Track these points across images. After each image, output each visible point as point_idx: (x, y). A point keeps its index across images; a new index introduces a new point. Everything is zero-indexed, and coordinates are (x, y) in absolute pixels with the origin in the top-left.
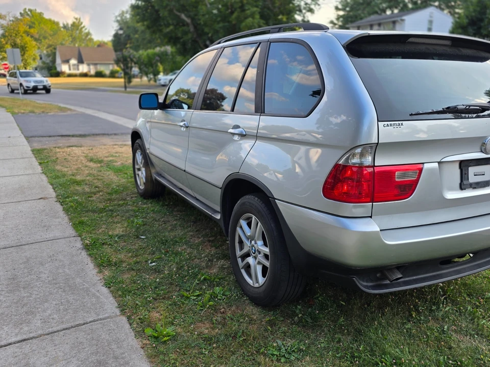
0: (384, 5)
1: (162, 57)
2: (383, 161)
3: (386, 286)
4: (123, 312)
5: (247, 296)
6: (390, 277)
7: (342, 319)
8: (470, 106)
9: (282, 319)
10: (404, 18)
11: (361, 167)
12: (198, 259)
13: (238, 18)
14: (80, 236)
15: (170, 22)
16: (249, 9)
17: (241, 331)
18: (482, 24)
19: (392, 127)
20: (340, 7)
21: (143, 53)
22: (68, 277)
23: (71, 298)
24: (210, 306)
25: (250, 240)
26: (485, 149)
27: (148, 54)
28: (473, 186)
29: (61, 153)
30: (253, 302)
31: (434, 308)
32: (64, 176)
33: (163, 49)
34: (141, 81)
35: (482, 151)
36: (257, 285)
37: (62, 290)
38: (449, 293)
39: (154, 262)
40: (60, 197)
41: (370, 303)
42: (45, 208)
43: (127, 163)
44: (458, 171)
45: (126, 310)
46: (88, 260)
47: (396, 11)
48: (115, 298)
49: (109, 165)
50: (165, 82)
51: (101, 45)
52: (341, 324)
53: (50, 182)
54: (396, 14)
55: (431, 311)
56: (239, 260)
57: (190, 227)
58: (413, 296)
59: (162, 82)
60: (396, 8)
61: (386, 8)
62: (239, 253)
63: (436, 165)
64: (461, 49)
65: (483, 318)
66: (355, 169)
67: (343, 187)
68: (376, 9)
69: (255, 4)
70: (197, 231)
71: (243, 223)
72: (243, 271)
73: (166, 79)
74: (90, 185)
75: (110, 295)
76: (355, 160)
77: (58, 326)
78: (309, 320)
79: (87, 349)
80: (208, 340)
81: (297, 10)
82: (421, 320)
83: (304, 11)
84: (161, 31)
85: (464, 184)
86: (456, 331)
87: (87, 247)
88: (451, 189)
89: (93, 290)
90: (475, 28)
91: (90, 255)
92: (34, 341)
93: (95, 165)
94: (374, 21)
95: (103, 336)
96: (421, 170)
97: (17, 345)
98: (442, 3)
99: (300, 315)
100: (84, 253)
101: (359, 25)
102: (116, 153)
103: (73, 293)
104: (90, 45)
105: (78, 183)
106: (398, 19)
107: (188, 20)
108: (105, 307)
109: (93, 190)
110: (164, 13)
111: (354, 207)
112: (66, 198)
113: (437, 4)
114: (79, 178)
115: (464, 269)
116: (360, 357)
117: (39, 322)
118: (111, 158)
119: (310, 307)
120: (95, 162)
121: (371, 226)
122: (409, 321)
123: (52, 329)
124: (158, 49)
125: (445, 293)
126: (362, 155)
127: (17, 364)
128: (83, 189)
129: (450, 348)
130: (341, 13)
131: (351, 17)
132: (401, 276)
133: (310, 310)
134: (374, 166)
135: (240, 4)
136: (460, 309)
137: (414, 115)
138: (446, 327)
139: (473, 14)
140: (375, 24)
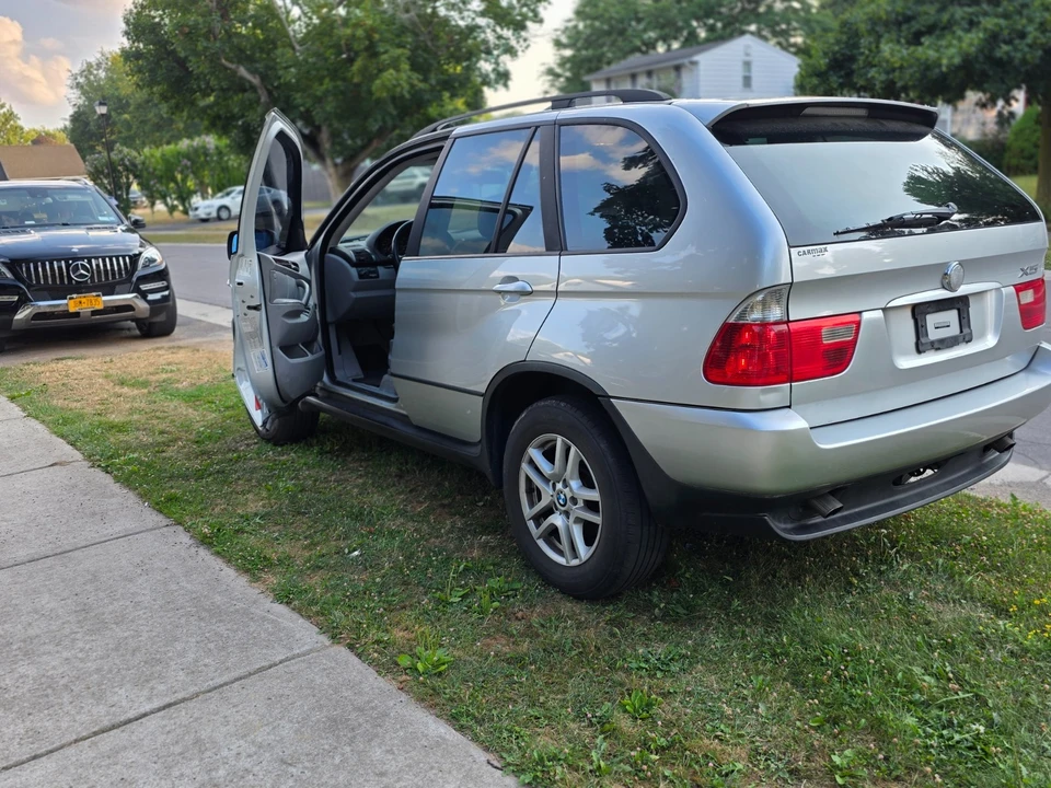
0: (652, 34)
1: (197, 160)
2: (801, 311)
3: (817, 527)
4: (335, 638)
5: (555, 586)
6: (823, 509)
7: (736, 602)
8: (921, 214)
9: (632, 615)
10: (696, 58)
11: (765, 325)
12: (437, 537)
13: (364, 70)
14: (180, 524)
15: (213, 82)
16: (386, 52)
17: (569, 641)
18: (855, 67)
19: (810, 256)
20: (564, 40)
21: (152, 154)
22: (194, 596)
23: (222, 629)
24: (496, 609)
25: (551, 484)
26: (949, 284)
27: (163, 155)
28: (936, 346)
29: (48, 374)
30: (570, 595)
31: (883, 568)
32: (81, 417)
33: (197, 142)
34: (153, 212)
35: (944, 287)
36: (575, 562)
37: (196, 618)
38: (901, 543)
39: (355, 550)
40: (98, 457)
41: (776, 572)
42: (73, 481)
43: (201, 382)
44: (911, 323)
45: (341, 634)
46: (218, 563)
47: (675, 45)
48: (309, 617)
49: (165, 388)
50: (209, 214)
51: (41, 140)
52: (737, 611)
53: (55, 433)
54: (677, 50)
55: (881, 573)
56: (531, 524)
57: (394, 485)
58: (843, 554)
59: (202, 213)
60: (676, 38)
61: (657, 40)
62: (528, 512)
63: (879, 314)
64: (884, 122)
65: (968, 573)
66: (756, 329)
67: (737, 361)
68: (638, 43)
69: (397, 41)
70: (411, 491)
71: (534, 453)
72: (541, 544)
73: (209, 207)
74: (150, 431)
75: (295, 616)
76: (755, 316)
77: (220, 676)
78: (681, 610)
79: (298, 704)
80: (518, 661)
81: (482, 51)
82: (867, 588)
83: (496, 52)
84: (193, 103)
85: (922, 344)
86: (929, 598)
87: (205, 541)
88: (905, 353)
89: (258, 611)
90: (842, 73)
91: (218, 554)
92: (191, 704)
93: (136, 392)
94: (636, 67)
95: (319, 681)
96: (858, 324)
97: (159, 714)
98: (762, 26)
99: (662, 605)
100: (203, 553)
101: (608, 76)
102: (169, 364)
103: (221, 621)
104: (15, 140)
105: (120, 428)
106: (686, 61)
107: (256, 81)
108: (298, 636)
109: (160, 439)
110: (197, 66)
111: (764, 392)
112: (111, 457)
113: (753, 28)
114: (114, 418)
115: (930, 489)
116: (787, 655)
117: (181, 673)
118: (164, 376)
119: (672, 592)
120: (133, 386)
121: (794, 422)
122: (849, 592)
123: (215, 681)
124: (184, 144)
125: (894, 544)
126: (765, 304)
127: (177, 742)
128: (137, 438)
129: (928, 623)
130: (568, 53)
131: (589, 60)
132: (839, 505)
133: (675, 595)
134: (789, 321)
135: (367, 43)
136: (927, 565)
137: (842, 233)
138: (911, 594)
139: (836, 48)
140: (642, 73)
